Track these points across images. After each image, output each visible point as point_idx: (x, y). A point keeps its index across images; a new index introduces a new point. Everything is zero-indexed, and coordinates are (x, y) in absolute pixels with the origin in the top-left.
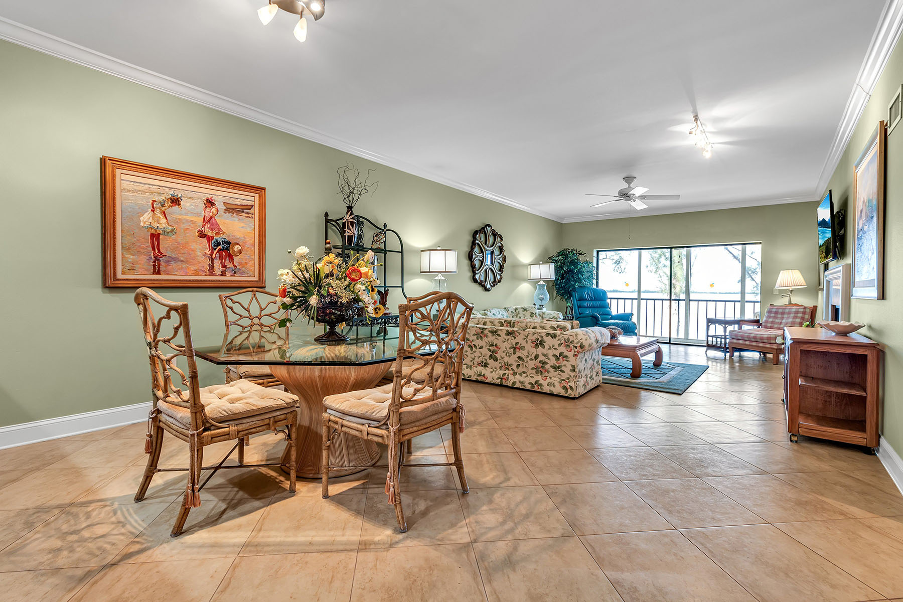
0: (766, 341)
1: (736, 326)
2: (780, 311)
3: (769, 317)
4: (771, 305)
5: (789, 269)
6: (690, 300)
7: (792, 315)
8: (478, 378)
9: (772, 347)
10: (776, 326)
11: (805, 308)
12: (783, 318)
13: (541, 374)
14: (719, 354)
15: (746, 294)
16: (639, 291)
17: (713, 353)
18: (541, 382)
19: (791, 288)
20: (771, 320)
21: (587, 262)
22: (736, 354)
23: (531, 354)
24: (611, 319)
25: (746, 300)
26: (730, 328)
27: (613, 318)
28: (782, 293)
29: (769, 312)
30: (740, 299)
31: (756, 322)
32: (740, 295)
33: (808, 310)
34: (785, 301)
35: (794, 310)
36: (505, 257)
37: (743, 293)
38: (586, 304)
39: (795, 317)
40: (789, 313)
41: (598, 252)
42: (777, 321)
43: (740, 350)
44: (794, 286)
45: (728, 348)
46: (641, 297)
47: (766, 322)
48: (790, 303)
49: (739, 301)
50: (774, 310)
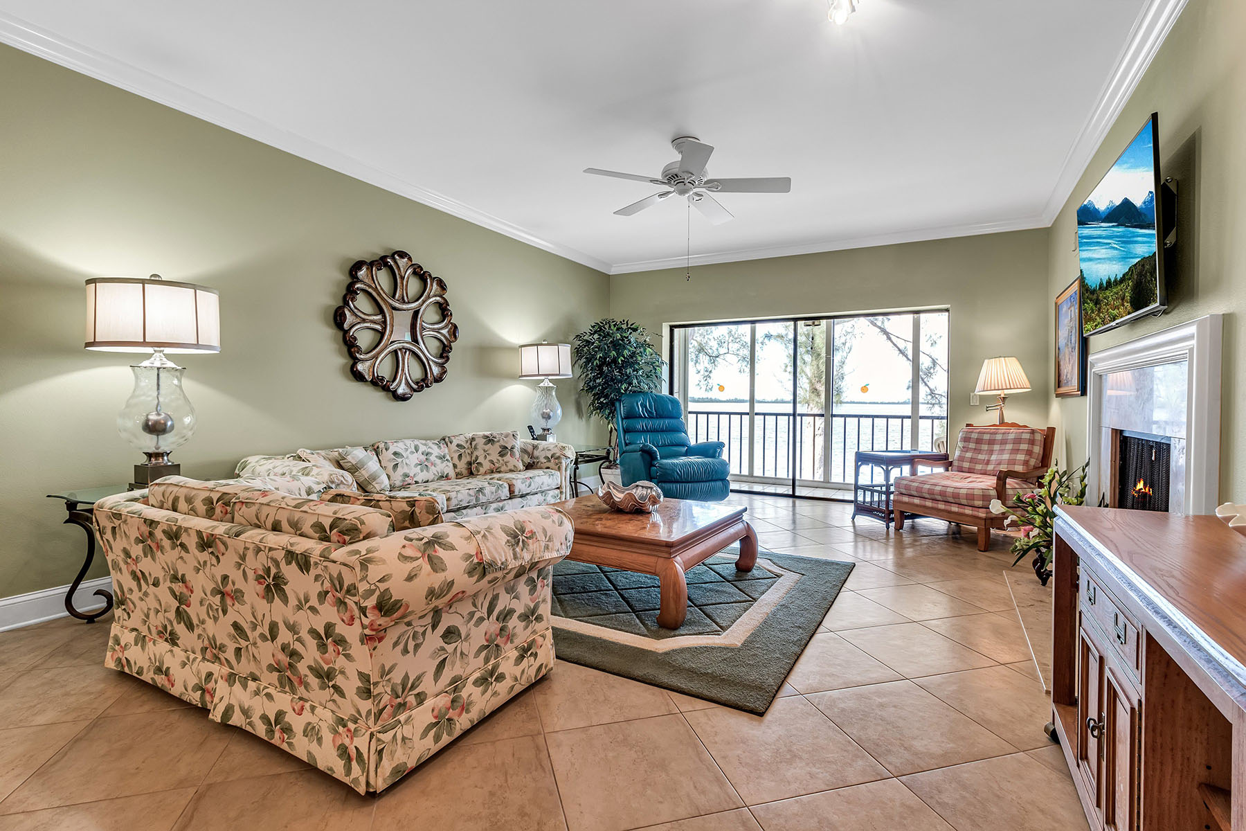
0: (964, 502)
1: (906, 469)
2: (986, 437)
3: (965, 449)
4: (968, 425)
5: (1000, 357)
6: (833, 416)
7: (1009, 447)
8: (156, 677)
9: (976, 513)
10: (979, 467)
11: (1033, 432)
12: (991, 452)
13: (293, 691)
14: (876, 524)
15: (920, 405)
16: (752, 401)
17: (865, 521)
18: (291, 718)
19: (1002, 393)
20: (969, 455)
21: (645, 345)
22: (907, 523)
23: (260, 617)
24: (686, 454)
25: (920, 415)
26: (895, 473)
27: (691, 452)
28: (987, 402)
29: (966, 439)
30: (909, 414)
31: (943, 460)
32: (910, 406)
33: (1038, 437)
34: (991, 418)
35: (1011, 436)
36: (456, 327)
37: (915, 403)
38: (640, 424)
39: (1015, 451)
40: (1004, 442)
41: (672, 328)
42: (980, 457)
43: (913, 516)
44: (1011, 389)
45: (892, 512)
46: (756, 411)
47: (961, 459)
48: (1002, 423)
49: (909, 417)
50: (974, 436)
